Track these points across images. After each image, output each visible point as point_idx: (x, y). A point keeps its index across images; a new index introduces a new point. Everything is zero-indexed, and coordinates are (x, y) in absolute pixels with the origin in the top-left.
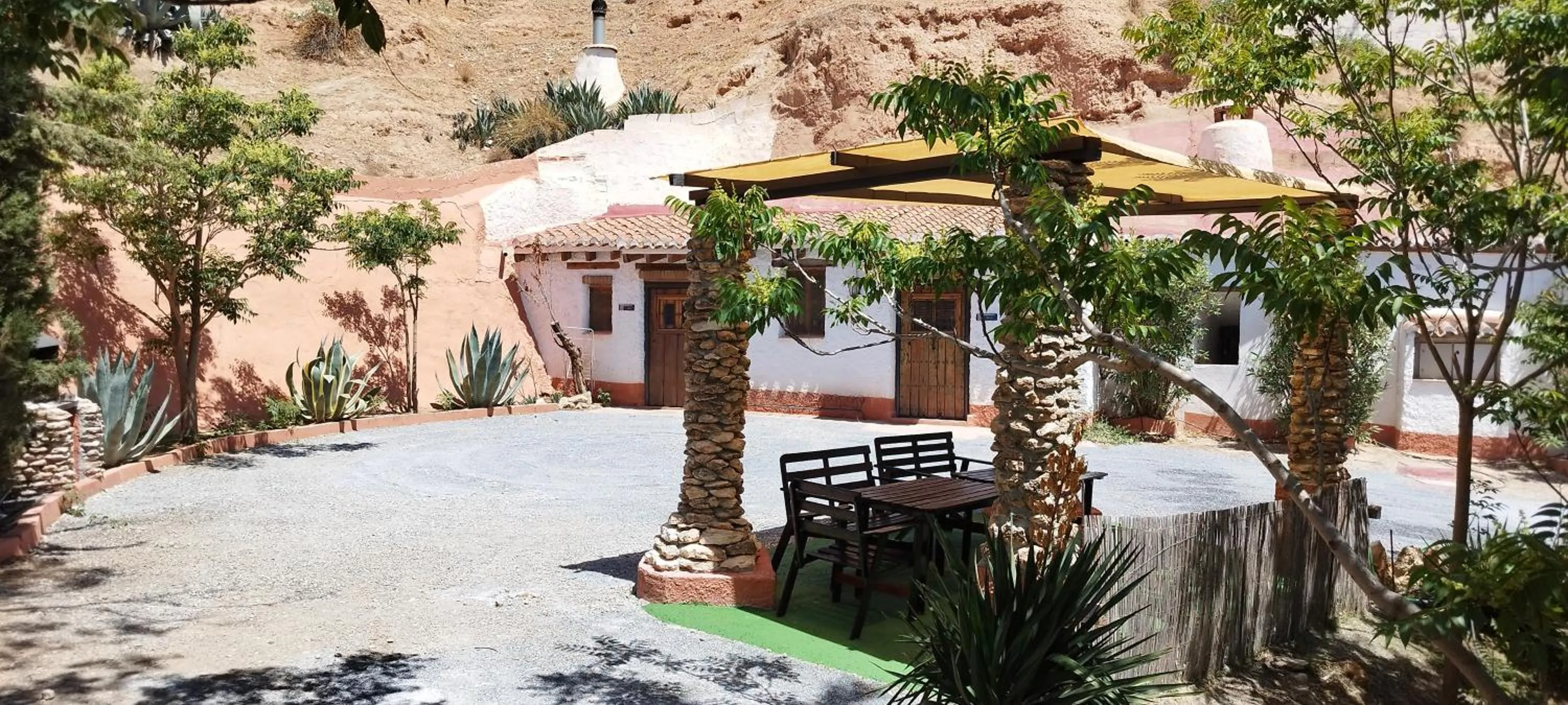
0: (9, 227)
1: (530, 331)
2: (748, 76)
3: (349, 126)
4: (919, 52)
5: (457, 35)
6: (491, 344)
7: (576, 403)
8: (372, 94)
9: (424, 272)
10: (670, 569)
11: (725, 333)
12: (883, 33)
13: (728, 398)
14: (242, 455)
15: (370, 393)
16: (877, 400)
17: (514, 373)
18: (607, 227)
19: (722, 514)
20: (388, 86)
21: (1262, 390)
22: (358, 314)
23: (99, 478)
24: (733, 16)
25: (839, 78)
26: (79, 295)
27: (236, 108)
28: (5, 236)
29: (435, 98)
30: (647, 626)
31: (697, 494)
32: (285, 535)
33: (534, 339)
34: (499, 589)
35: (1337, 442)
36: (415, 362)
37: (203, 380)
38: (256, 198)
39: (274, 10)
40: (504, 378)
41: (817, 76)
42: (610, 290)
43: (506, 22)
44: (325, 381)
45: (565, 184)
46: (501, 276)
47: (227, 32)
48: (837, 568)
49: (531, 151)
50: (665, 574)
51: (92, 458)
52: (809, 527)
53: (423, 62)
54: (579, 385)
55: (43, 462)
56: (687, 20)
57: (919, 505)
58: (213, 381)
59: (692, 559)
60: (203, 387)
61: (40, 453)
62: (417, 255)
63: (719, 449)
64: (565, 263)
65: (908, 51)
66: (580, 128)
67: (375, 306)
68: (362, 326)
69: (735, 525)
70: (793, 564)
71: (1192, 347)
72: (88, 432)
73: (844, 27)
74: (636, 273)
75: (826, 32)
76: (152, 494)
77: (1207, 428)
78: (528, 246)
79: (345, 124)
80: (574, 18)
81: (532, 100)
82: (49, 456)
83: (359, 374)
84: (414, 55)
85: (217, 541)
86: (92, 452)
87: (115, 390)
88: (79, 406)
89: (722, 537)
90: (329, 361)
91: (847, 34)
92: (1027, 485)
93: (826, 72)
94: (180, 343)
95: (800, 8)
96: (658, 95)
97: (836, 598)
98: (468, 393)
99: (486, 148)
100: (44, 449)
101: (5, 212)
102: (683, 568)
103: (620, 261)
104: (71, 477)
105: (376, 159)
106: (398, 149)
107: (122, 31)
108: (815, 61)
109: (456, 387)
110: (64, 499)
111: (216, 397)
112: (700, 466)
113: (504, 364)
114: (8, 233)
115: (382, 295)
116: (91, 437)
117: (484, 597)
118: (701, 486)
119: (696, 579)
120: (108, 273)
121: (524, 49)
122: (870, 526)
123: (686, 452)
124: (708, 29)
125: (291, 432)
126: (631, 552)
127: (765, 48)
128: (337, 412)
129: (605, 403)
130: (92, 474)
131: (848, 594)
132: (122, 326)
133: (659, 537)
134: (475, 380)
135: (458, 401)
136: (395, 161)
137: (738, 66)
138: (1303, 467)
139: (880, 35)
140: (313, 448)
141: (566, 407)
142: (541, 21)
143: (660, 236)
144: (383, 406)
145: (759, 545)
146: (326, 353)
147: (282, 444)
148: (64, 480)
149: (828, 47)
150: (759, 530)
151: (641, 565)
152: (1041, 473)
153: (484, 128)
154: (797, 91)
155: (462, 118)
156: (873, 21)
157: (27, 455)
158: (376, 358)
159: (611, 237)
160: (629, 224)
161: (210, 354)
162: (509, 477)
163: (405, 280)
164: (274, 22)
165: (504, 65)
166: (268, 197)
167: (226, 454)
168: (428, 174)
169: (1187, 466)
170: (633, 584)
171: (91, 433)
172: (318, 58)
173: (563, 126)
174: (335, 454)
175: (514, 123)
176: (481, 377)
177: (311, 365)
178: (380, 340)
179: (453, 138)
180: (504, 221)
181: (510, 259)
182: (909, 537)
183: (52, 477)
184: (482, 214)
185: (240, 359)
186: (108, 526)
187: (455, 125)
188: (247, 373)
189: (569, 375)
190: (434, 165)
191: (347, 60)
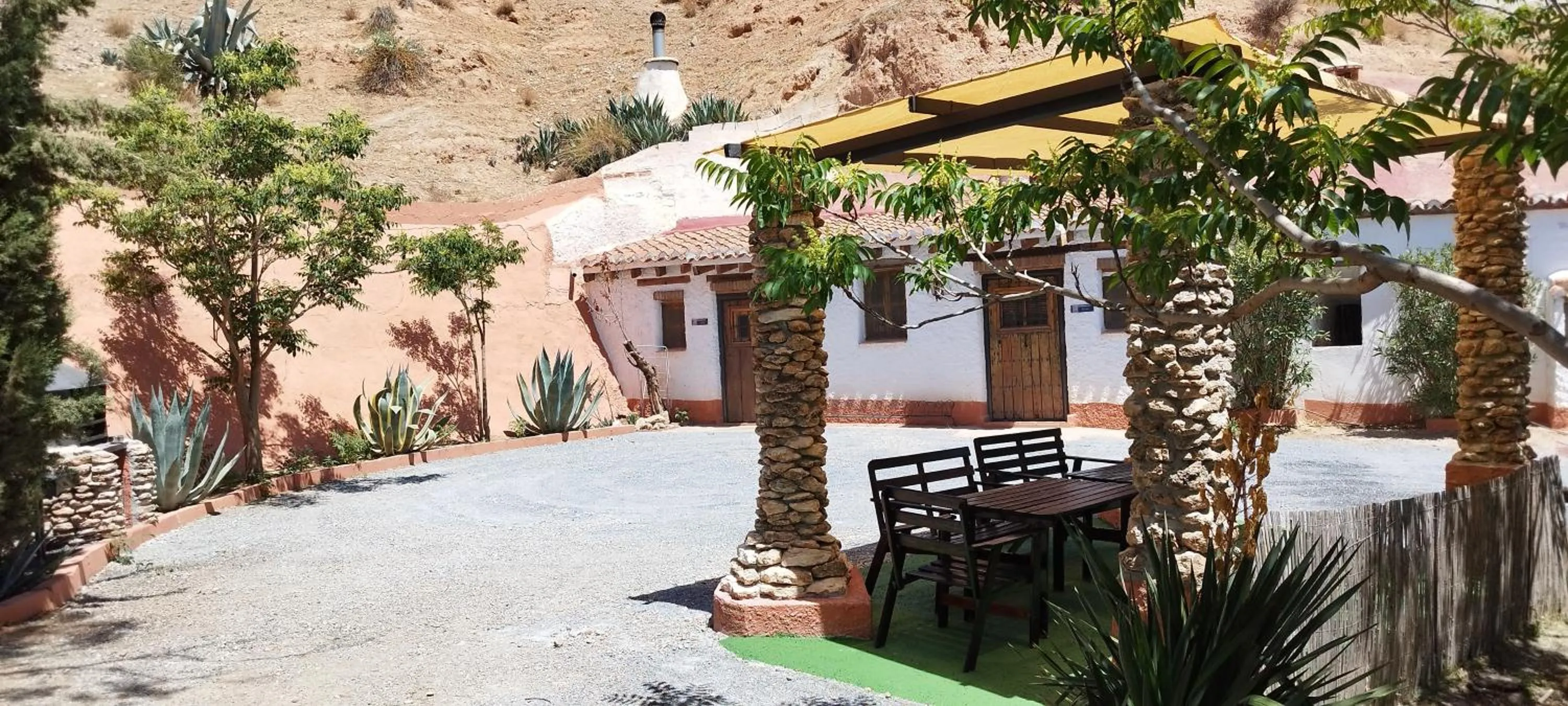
0: (11, 250)
1: (604, 352)
2: (813, 79)
3: (412, 155)
4: (990, 40)
5: (518, 60)
6: (563, 366)
7: (653, 423)
8: (435, 123)
9: (490, 296)
10: (749, 597)
11: (797, 323)
12: (951, 23)
13: (805, 397)
14: (307, 493)
15: (440, 423)
16: (968, 404)
17: (588, 395)
18: (677, 241)
19: (806, 531)
20: (450, 113)
21: (1392, 370)
22: (425, 344)
23: (153, 523)
24: (795, 20)
25: (907, 71)
26: (141, 336)
27: (284, 132)
28: (7, 260)
29: (498, 122)
30: (724, 664)
31: (776, 509)
32: (338, 575)
33: (608, 361)
34: (560, 626)
35: (1518, 416)
36: (484, 389)
37: (269, 416)
38: (307, 223)
39: (337, 47)
40: (577, 402)
41: (884, 71)
42: (682, 305)
43: (566, 44)
44: (392, 412)
45: (632, 200)
46: (571, 298)
47: (270, 53)
48: (942, 589)
49: (596, 170)
50: (744, 603)
51: (144, 502)
52: (906, 542)
53: (485, 88)
54: (655, 403)
55: (90, 507)
56: (748, 29)
57: (1035, 510)
58: (279, 417)
59: (774, 584)
60: (268, 424)
61: (86, 499)
62: (481, 278)
63: (797, 456)
64: (635, 280)
65: (978, 39)
66: (644, 142)
67: (443, 334)
68: (430, 355)
69: (821, 543)
70: (890, 584)
71: (1310, 327)
72: (138, 475)
73: (910, 19)
74: (707, 286)
75: (891, 26)
76: (209, 537)
77: (1332, 416)
78: (596, 265)
79: (408, 154)
80: (634, 35)
81: (595, 118)
82: (96, 502)
83: (428, 404)
84: (476, 81)
85: (264, 585)
86: (144, 495)
87: (170, 430)
88: (129, 448)
89: (806, 558)
90: (396, 392)
91: (913, 26)
92: (1174, 477)
93: (894, 67)
94: (240, 379)
95: (862, 6)
96: (722, 104)
97: (943, 623)
98: (542, 418)
99: (550, 170)
100: (90, 494)
101: (6, 234)
102: (764, 595)
103: (690, 274)
104: (120, 523)
105: (440, 186)
106: (462, 175)
107: (189, 76)
108: (882, 56)
109: (529, 413)
110: (111, 546)
111: (282, 433)
112: (777, 476)
113: (578, 387)
114: (10, 256)
115: (449, 323)
116: (142, 479)
117: (543, 637)
118: (780, 500)
119: (780, 608)
120: (170, 313)
121: (585, 69)
122: (977, 538)
123: (760, 462)
124: (770, 36)
125: (359, 466)
126: (708, 578)
127: (830, 49)
128: (406, 444)
129: (683, 422)
130: (145, 518)
131: (956, 617)
132: (184, 366)
133: (736, 560)
134: (549, 404)
135: (533, 428)
136: (459, 187)
137: (802, 69)
138: (1477, 448)
139: (948, 25)
140: (379, 482)
141: (644, 428)
142: (602, 41)
143: (730, 245)
144: (455, 436)
145: (849, 565)
146: (393, 384)
147: (348, 479)
148: (111, 527)
149: (894, 41)
150: (849, 548)
151: (718, 593)
152: (1190, 462)
153: (548, 149)
154: (864, 89)
155: (526, 141)
156: (940, 10)
157: (73, 501)
158: (446, 387)
159: (681, 250)
160: (698, 237)
161: (274, 390)
162: (581, 503)
163: (470, 304)
164: (337, 59)
165: (566, 86)
166: (318, 221)
167: (291, 492)
168: (492, 198)
169: (1316, 457)
170: (710, 615)
171: (143, 475)
172: (380, 91)
173: (627, 142)
174: (402, 487)
175: (578, 142)
176: (554, 401)
177: (378, 397)
178: (449, 368)
179: (517, 161)
180: (572, 241)
181: (579, 280)
182: (1026, 547)
183: (100, 524)
184: (548, 235)
185: (306, 394)
186: (153, 572)
187: (519, 148)
188: (314, 408)
189: (645, 395)
190: (498, 189)
191: (408, 90)
